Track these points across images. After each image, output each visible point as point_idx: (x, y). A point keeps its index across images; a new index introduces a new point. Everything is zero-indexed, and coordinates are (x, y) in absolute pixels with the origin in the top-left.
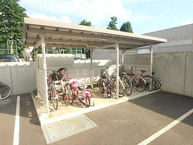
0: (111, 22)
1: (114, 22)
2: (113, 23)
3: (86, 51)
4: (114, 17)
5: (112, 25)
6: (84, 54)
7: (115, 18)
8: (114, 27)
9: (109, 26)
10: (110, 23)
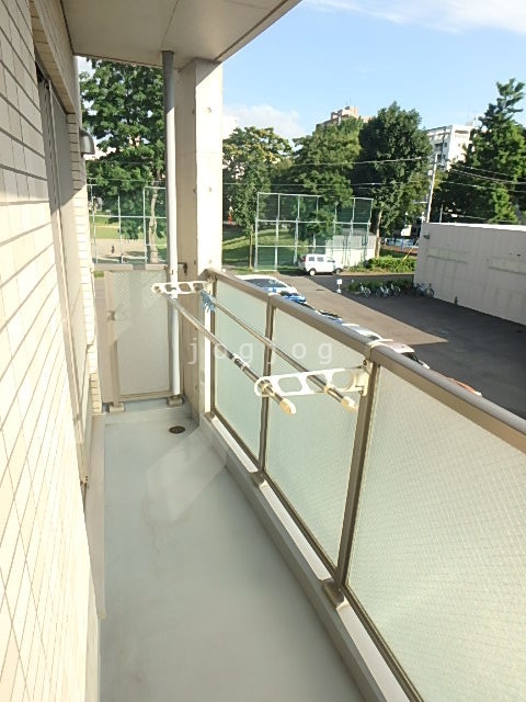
0: (495, 103)
1: (509, 103)
2: (505, 110)
3: (384, 224)
4: (512, 81)
5: (496, 119)
6: (375, 233)
7: (515, 84)
8: (505, 125)
9: (484, 124)
10: (492, 107)
